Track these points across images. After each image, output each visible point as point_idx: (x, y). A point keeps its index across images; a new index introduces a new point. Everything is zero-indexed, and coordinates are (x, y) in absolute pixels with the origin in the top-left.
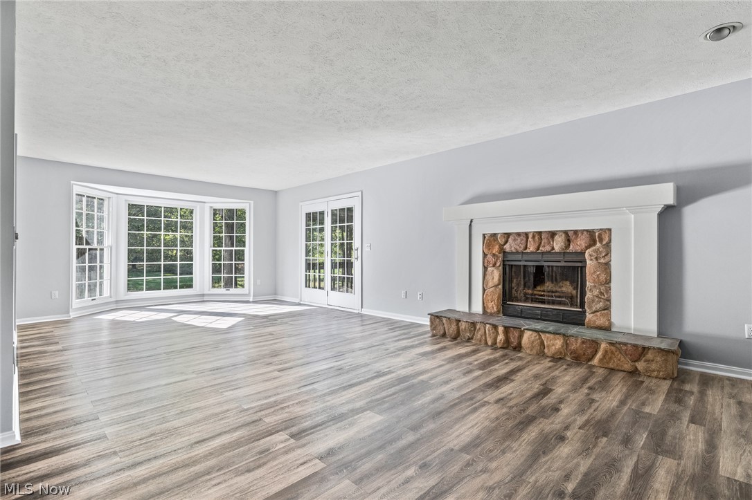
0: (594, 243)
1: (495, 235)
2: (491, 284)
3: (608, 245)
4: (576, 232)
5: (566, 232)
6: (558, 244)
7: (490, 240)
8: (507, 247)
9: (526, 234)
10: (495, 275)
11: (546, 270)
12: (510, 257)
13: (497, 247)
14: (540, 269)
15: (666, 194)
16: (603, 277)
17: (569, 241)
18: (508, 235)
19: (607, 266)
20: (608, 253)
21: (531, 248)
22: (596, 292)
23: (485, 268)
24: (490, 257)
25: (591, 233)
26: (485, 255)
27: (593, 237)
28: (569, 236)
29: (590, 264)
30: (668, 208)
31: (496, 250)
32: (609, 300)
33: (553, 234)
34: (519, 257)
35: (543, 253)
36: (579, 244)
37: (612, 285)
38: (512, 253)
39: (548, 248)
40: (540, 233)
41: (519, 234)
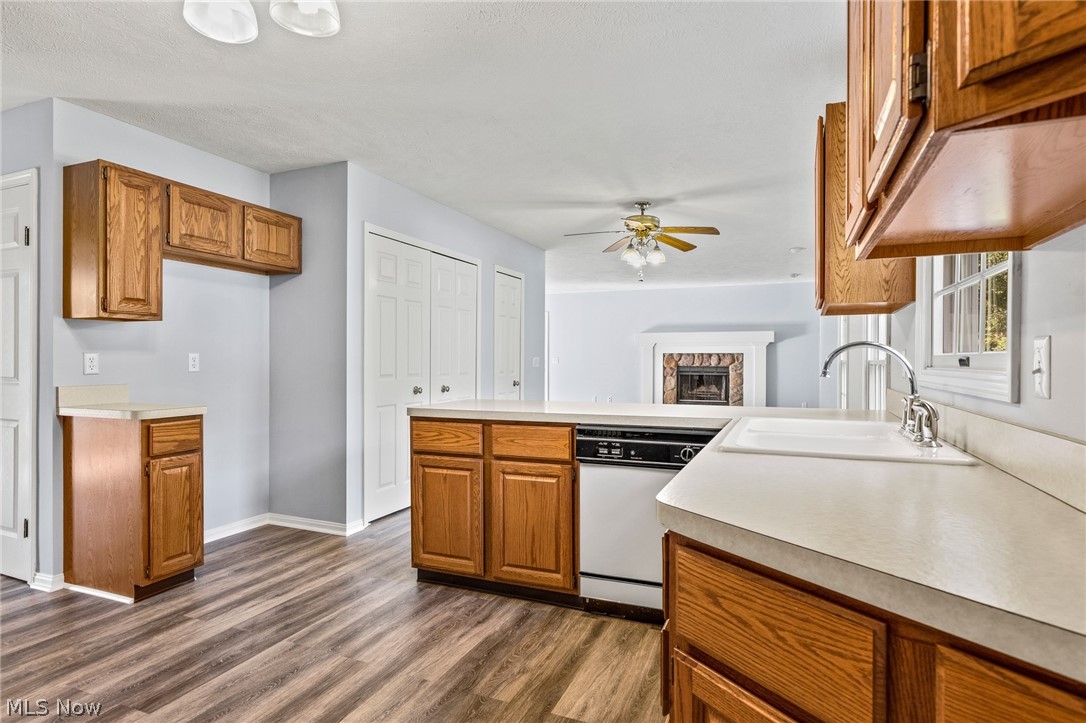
0: (734, 361)
1: (672, 354)
2: (669, 388)
3: (741, 363)
4: (724, 355)
5: (718, 354)
6: (714, 362)
7: (668, 358)
8: (681, 363)
9: (693, 355)
10: (672, 382)
11: (704, 378)
12: (681, 370)
13: (674, 363)
14: (701, 377)
15: (770, 337)
16: (739, 381)
17: (720, 360)
18: (681, 355)
19: (741, 375)
20: (742, 367)
21: (697, 364)
22: (735, 390)
23: (665, 377)
24: (668, 369)
25: (732, 355)
26: (664, 368)
27: (734, 358)
28: (720, 357)
29: (732, 374)
30: (771, 343)
31: (673, 365)
32: (742, 395)
33: (710, 355)
34: (688, 370)
35: (704, 367)
36: (726, 362)
37: (744, 385)
38: (684, 367)
39: (707, 364)
40: (702, 354)
41: (688, 355)
